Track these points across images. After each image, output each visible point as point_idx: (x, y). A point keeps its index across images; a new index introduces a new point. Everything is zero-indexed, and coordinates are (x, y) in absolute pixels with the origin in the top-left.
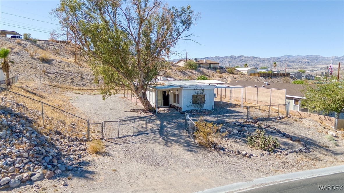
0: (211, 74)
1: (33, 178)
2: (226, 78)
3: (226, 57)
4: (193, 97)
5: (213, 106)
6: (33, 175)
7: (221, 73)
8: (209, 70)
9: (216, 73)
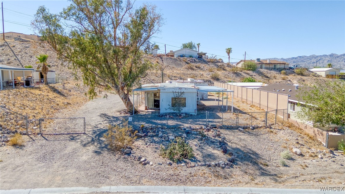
0: (273, 75)
2: (291, 80)
3: (325, 56)
4: (172, 99)
5: (195, 110)
7: (287, 75)
8: (272, 71)
9: (280, 74)
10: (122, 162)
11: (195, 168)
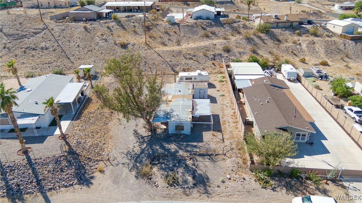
0: (286, 37)
1: (73, 184)
2: (302, 43)
4: (176, 126)
5: (189, 132)
6: (74, 183)
7: (300, 35)
9: (293, 35)
10: (148, 185)
11: (178, 189)
